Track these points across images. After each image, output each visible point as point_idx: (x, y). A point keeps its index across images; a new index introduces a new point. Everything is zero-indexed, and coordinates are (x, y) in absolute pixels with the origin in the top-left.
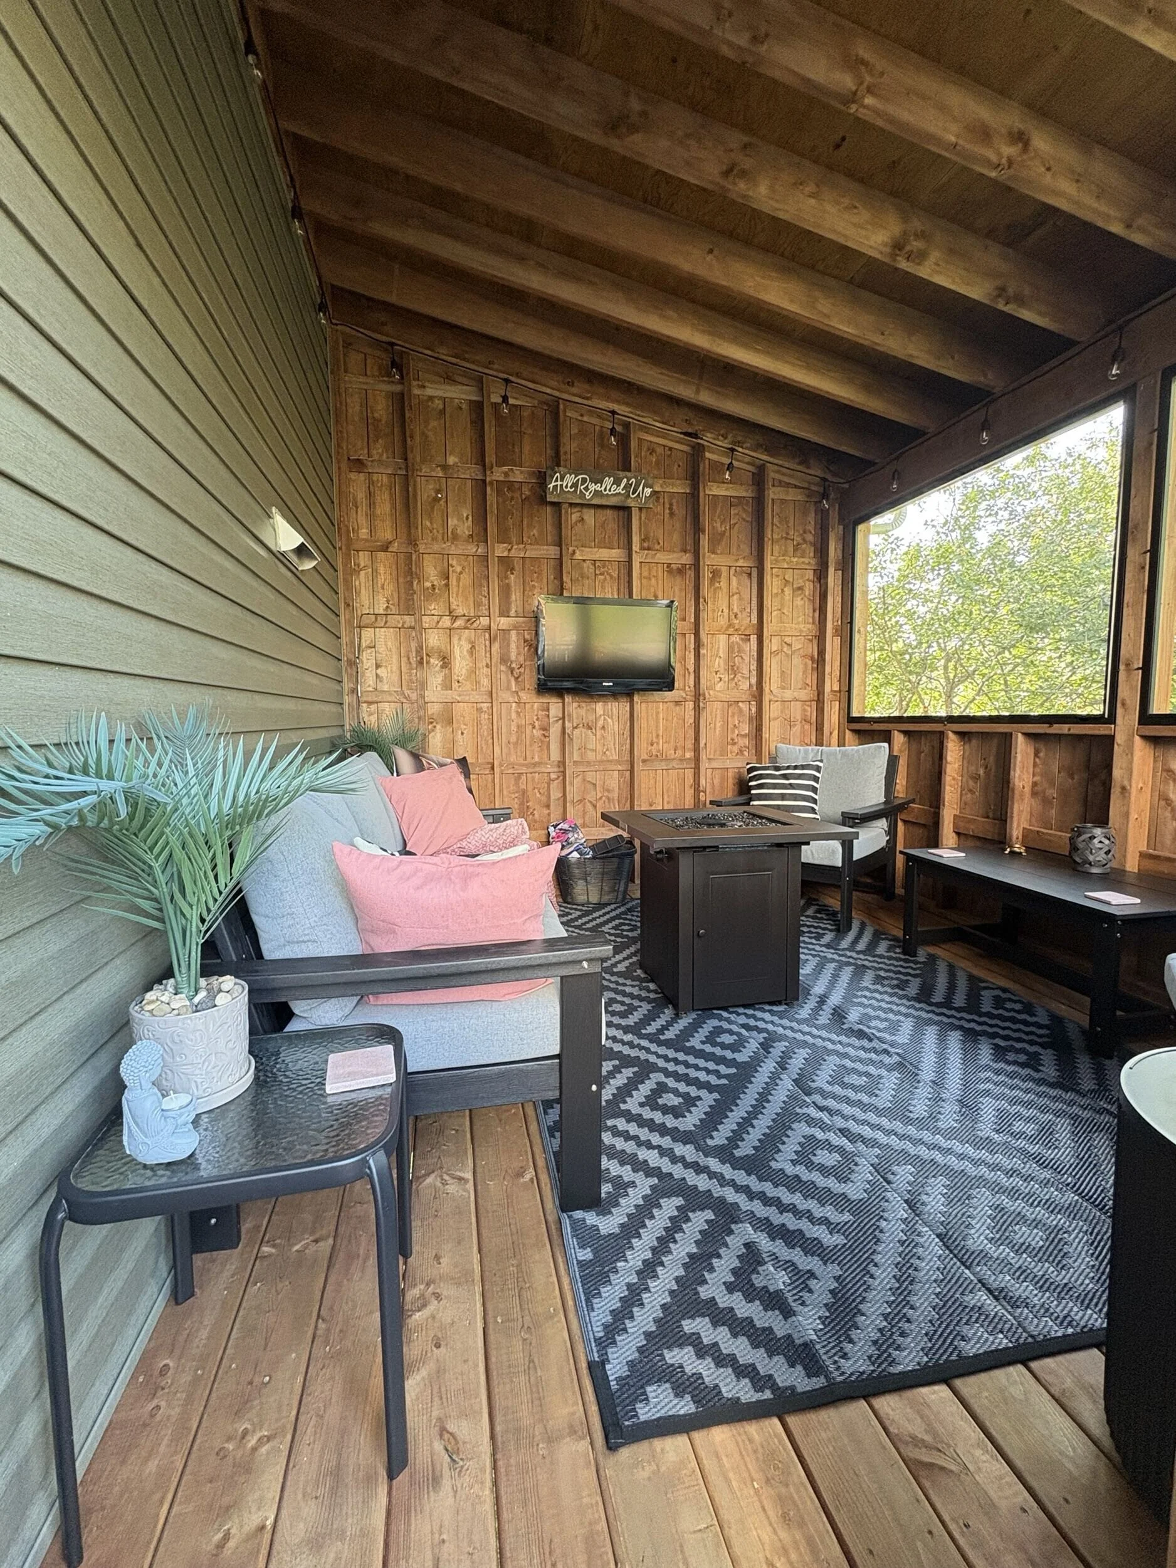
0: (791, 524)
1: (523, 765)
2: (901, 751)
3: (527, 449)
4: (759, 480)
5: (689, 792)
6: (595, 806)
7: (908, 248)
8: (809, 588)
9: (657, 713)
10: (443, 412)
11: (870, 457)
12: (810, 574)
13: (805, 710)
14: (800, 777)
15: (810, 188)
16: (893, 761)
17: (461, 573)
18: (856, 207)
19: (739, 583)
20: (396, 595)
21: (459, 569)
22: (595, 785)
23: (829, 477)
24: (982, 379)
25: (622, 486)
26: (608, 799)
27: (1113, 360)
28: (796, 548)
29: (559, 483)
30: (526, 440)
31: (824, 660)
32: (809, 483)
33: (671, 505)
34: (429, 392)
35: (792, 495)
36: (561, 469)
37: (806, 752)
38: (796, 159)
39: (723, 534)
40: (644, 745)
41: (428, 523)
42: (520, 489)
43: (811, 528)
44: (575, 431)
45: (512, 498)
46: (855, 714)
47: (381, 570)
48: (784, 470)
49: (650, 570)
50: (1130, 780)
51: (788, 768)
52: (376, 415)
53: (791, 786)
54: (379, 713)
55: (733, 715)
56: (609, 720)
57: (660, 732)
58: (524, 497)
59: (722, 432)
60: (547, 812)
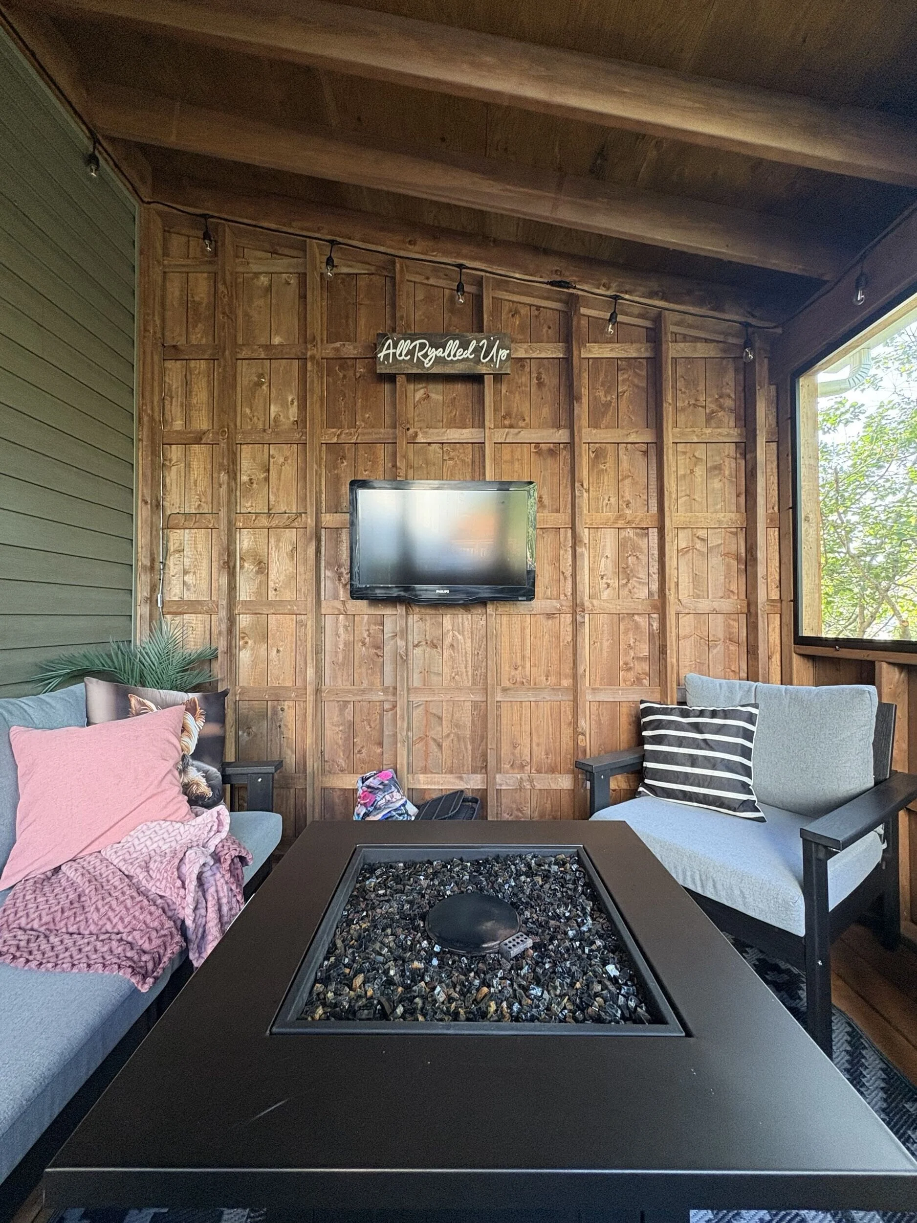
0: (701, 387)
1: (349, 691)
2: (894, 695)
3: (362, 322)
4: (654, 335)
5: (567, 732)
6: (440, 746)
8: (731, 466)
9: (523, 629)
10: (269, 289)
12: (731, 449)
13: (729, 626)
16: (885, 713)
17: (283, 464)
19: (631, 464)
21: (280, 459)
22: (440, 718)
23: (753, 321)
25: (471, 349)
26: (458, 737)
28: (709, 418)
29: (391, 351)
30: (363, 312)
31: (755, 560)
32: (727, 334)
33: (539, 373)
34: (255, 268)
35: (702, 350)
36: (395, 334)
37: (731, 689)
39: (608, 405)
40: (506, 668)
41: (248, 411)
42: (354, 366)
43: (729, 391)
44: (420, 296)
45: (344, 378)
46: (806, 632)
47: (195, 464)
48: (691, 319)
49: (510, 450)
51: (701, 714)
52: (197, 299)
53: (708, 744)
54: (185, 627)
55: (627, 631)
56: (460, 637)
57: (527, 653)
58: (358, 375)
59: (604, 281)
60: (379, 751)
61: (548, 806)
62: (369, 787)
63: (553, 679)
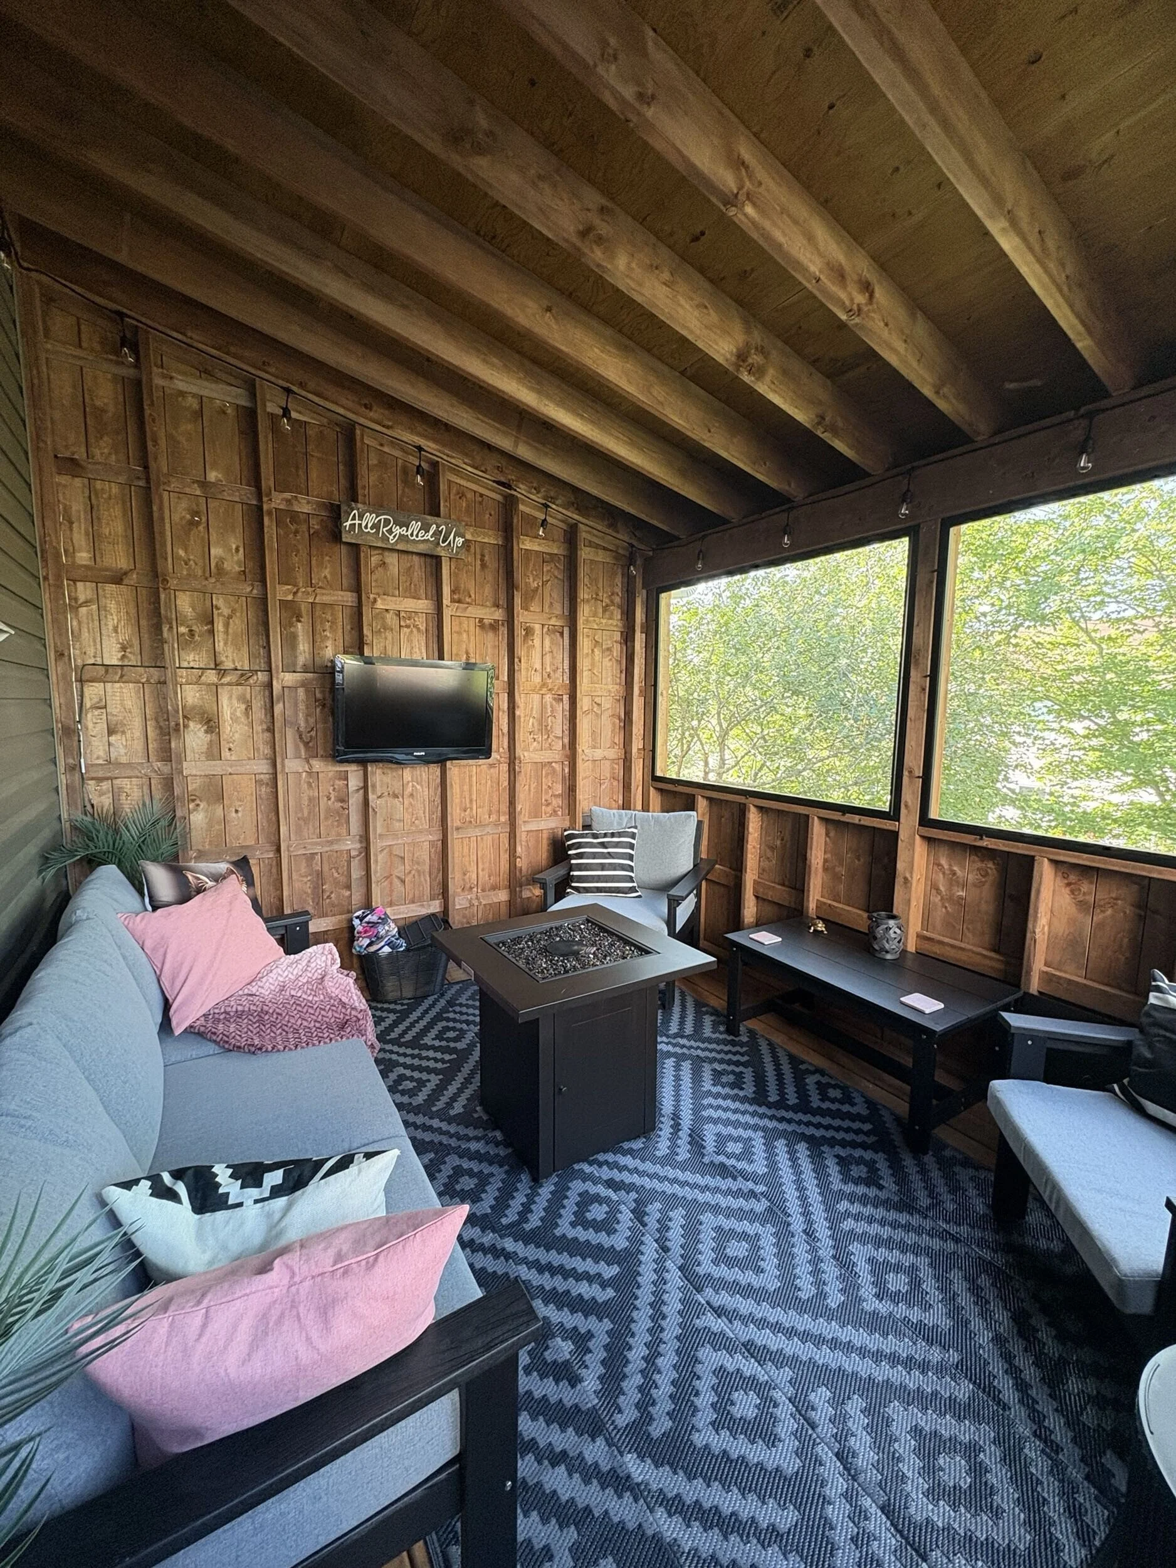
0: (600, 585)
1: (317, 844)
2: (704, 815)
3: (314, 475)
4: (571, 537)
5: (505, 856)
6: (403, 882)
7: (750, 361)
8: (617, 650)
9: (470, 777)
10: (199, 413)
11: (676, 533)
12: (617, 636)
13: (613, 769)
14: (617, 845)
15: (666, 276)
16: (699, 827)
17: (230, 617)
18: (706, 307)
19: (552, 642)
20: (136, 642)
21: (226, 611)
22: (403, 858)
23: (635, 543)
24: (787, 488)
25: (431, 532)
26: (418, 871)
27: (904, 501)
28: (605, 609)
29: (357, 522)
30: (314, 465)
31: (630, 720)
32: (618, 547)
33: (483, 556)
34: (180, 384)
35: (601, 557)
36: (360, 505)
37: (620, 816)
38: (653, 239)
39: (537, 588)
40: (457, 811)
41: (182, 553)
42: (307, 521)
43: (618, 590)
44: (373, 461)
45: (296, 532)
46: (659, 773)
47: (112, 606)
48: (595, 532)
49: (460, 623)
50: (911, 873)
51: (605, 835)
52: (98, 403)
53: (610, 855)
54: (116, 794)
55: (547, 776)
56: (418, 787)
57: (474, 797)
58: (312, 531)
59: (535, 485)
60: (348, 893)
61: (491, 916)
62: (368, 923)
63: (494, 817)
